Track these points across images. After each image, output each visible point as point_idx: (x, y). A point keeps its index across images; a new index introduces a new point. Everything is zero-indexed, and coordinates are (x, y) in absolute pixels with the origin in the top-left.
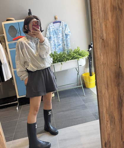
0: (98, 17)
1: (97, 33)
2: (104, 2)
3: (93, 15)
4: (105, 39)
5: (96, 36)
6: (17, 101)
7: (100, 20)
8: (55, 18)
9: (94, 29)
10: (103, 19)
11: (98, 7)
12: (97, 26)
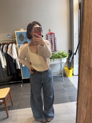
1: (85, 61)
4: (91, 67)
5: (83, 64)
6: (22, 80)
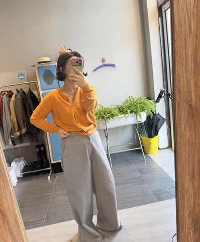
0: (184, 70)
1: (182, 95)
2: (196, 47)
3: (177, 66)
4: (194, 105)
5: (180, 99)
6: (49, 167)
7: (187, 76)
9: (176, 89)
10: (193, 74)
11: (186, 54)
12: (182, 84)
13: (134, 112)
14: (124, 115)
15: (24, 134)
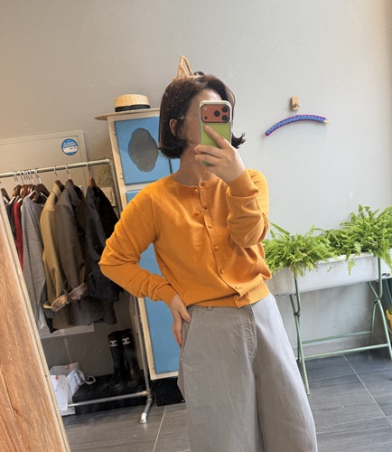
8: (292, 106)
13: (373, 249)
14: (344, 257)
15: (79, 301)
